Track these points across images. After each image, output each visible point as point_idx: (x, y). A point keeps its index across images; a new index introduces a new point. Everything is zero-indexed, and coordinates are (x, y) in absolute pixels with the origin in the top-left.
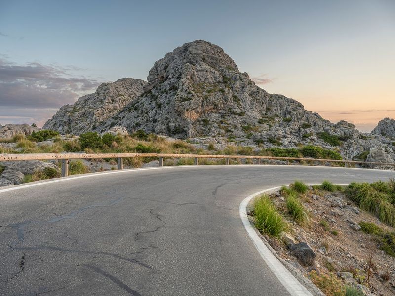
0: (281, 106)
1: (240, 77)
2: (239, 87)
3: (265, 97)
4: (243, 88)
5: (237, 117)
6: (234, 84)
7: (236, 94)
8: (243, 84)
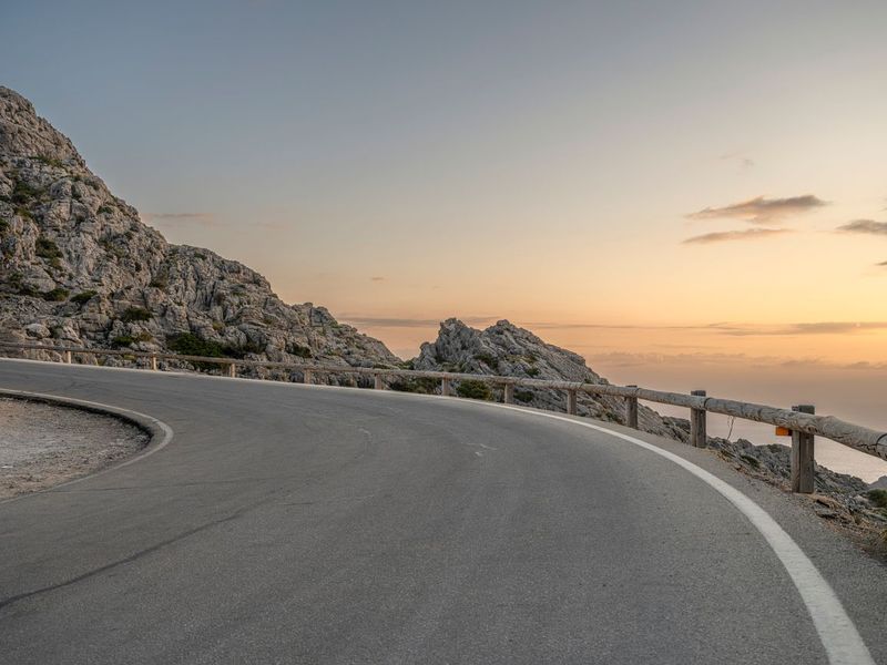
0: (199, 279)
1: (73, 188)
2: (66, 216)
3: (149, 250)
4: (80, 220)
5: (39, 302)
6: (49, 208)
7: (51, 236)
8: (80, 208)
